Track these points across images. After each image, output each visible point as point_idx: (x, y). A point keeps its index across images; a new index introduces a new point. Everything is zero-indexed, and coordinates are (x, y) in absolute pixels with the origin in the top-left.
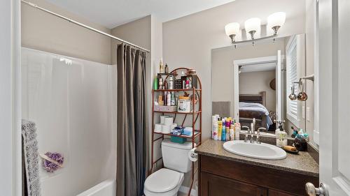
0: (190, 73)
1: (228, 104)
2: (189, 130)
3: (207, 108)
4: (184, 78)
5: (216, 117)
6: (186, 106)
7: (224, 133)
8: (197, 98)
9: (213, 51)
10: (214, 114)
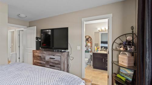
0: (90, 37)
1: (98, 44)
2: (90, 50)
3: (93, 45)
4: (88, 38)
5: (95, 47)
6: (89, 44)
7: (97, 50)
8: (91, 43)
9: (95, 32)
10: (95, 46)
